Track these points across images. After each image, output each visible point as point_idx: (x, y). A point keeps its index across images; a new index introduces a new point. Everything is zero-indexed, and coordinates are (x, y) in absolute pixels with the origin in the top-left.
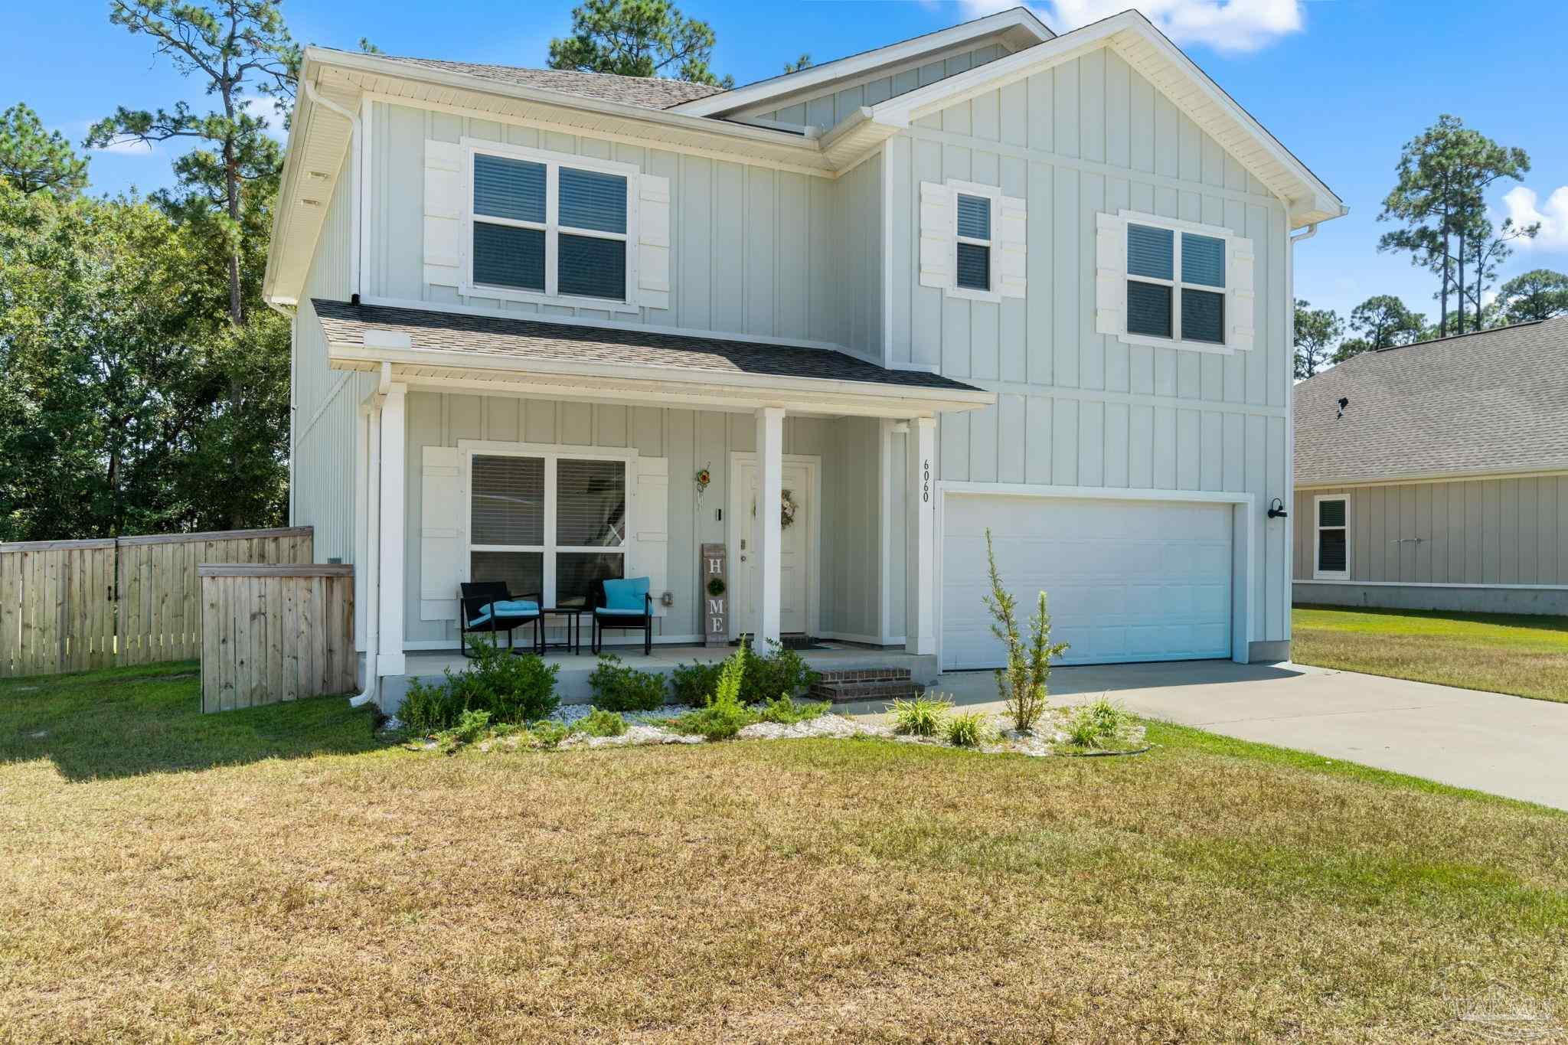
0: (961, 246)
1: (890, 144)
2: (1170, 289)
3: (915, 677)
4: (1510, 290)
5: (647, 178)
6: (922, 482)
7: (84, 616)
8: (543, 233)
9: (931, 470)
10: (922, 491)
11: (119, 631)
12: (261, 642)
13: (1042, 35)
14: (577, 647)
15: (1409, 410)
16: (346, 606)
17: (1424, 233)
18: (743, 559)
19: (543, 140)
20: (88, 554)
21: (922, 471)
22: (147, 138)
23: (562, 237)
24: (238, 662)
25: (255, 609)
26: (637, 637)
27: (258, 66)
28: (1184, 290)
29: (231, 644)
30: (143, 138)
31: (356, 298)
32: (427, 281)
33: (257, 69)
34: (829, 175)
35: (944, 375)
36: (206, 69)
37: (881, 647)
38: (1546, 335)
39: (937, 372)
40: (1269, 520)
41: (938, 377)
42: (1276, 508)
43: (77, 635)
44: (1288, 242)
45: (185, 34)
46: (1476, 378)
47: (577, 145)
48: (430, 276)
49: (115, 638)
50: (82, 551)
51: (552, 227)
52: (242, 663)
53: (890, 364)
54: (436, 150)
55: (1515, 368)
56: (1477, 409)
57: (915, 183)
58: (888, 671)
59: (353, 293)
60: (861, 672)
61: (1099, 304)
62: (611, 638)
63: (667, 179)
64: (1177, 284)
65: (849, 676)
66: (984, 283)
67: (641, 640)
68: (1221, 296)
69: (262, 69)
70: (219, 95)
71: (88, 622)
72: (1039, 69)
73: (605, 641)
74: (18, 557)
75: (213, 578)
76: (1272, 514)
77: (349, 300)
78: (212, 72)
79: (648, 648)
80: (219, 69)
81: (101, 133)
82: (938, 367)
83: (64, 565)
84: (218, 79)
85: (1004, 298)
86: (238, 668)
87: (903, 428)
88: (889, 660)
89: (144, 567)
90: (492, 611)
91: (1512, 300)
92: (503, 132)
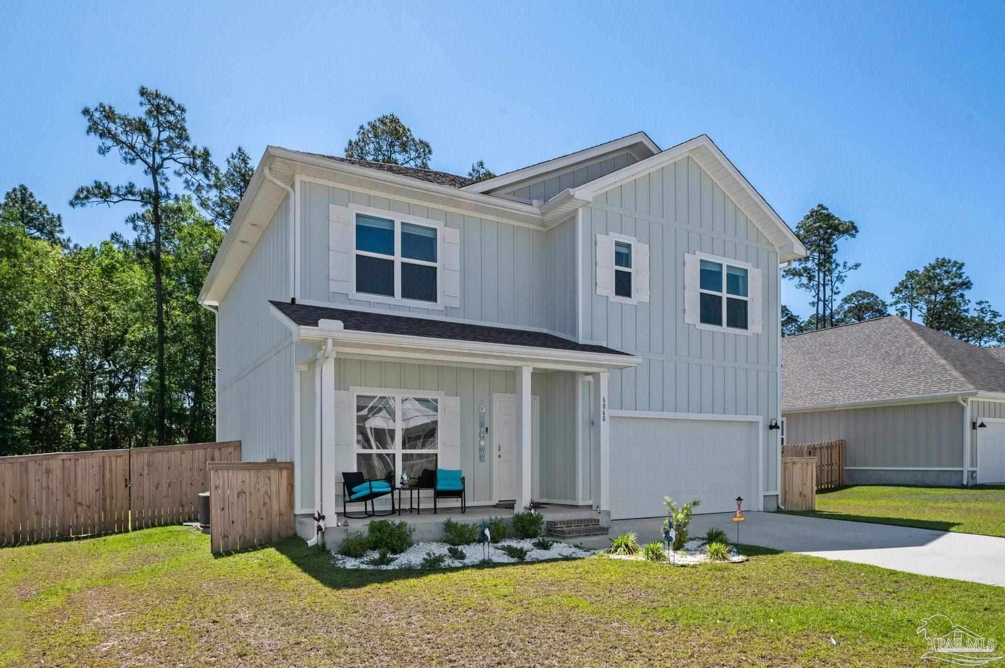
0: (617, 271)
1: (580, 211)
2: (720, 298)
3: (603, 523)
4: (846, 300)
5: (448, 229)
6: (602, 409)
7: (112, 498)
8: (393, 262)
9: (606, 403)
10: (602, 416)
11: (132, 508)
12: (243, 510)
13: (655, 151)
14: (418, 509)
15: (815, 369)
16: (290, 487)
17: (806, 269)
18: (500, 456)
19: (390, 205)
20: (113, 459)
21: (602, 403)
22: (107, 201)
23: (404, 265)
24: (231, 522)
25: (239, 490)
26: (455, 503)
27: (173, 159)
28: (728, 298)
29: (227, 510)
30: (105, 201)
31: (293, 300)
32: (331, 290)
33: (171, 161)
34: (543, 229)
35: (609, 347)
36: (142, 160)
37: (577, 506)
38: (885, 326)
39: (605, 346)
40: (770, 431)
41: (607, 348)
42: (773, 424)
43: (108, 508)
44: (778, 270)
45: (130, 139)
46: (849, 350)
47: (410, 210)
48: (333, 287)
49: (130, 512)
50: (110, 457)
51: (398, 259)
52: (233, 522)
53: (581, 341)
54: (335, 210)
55: (870, 345)
56: (852, 368)
57: (593, 233)
58: (588, 520)
59: (291, 297)
60: (574, 521)
61: (686, 308)
62: (442, 503)
63: (458, 231)
64: (724, 295)
65: (568, 523)
66: (628, 294)
67: (459, 504)
68: (746, 302)
69: (175, 160)
70: (150, 177)
71: (114, 501)
72: (656, 168)
73: (439, 505)
74: (73, 461)
75: (216, 471)
76: (771, 427)
77: (289, 301)
78: (146, 162)
79: (463, 510)
80: (150, 160)
81: (80, 198)
82: (606, 343)
83: (100, 466)
84: (149, 167)
85: (639, 302)
86: (231, 525)
87: (590, 378)
88: (585, 515)
89: (146, 467)
90: (371, 488)
91: (846, 307)
92: (370, 201)
